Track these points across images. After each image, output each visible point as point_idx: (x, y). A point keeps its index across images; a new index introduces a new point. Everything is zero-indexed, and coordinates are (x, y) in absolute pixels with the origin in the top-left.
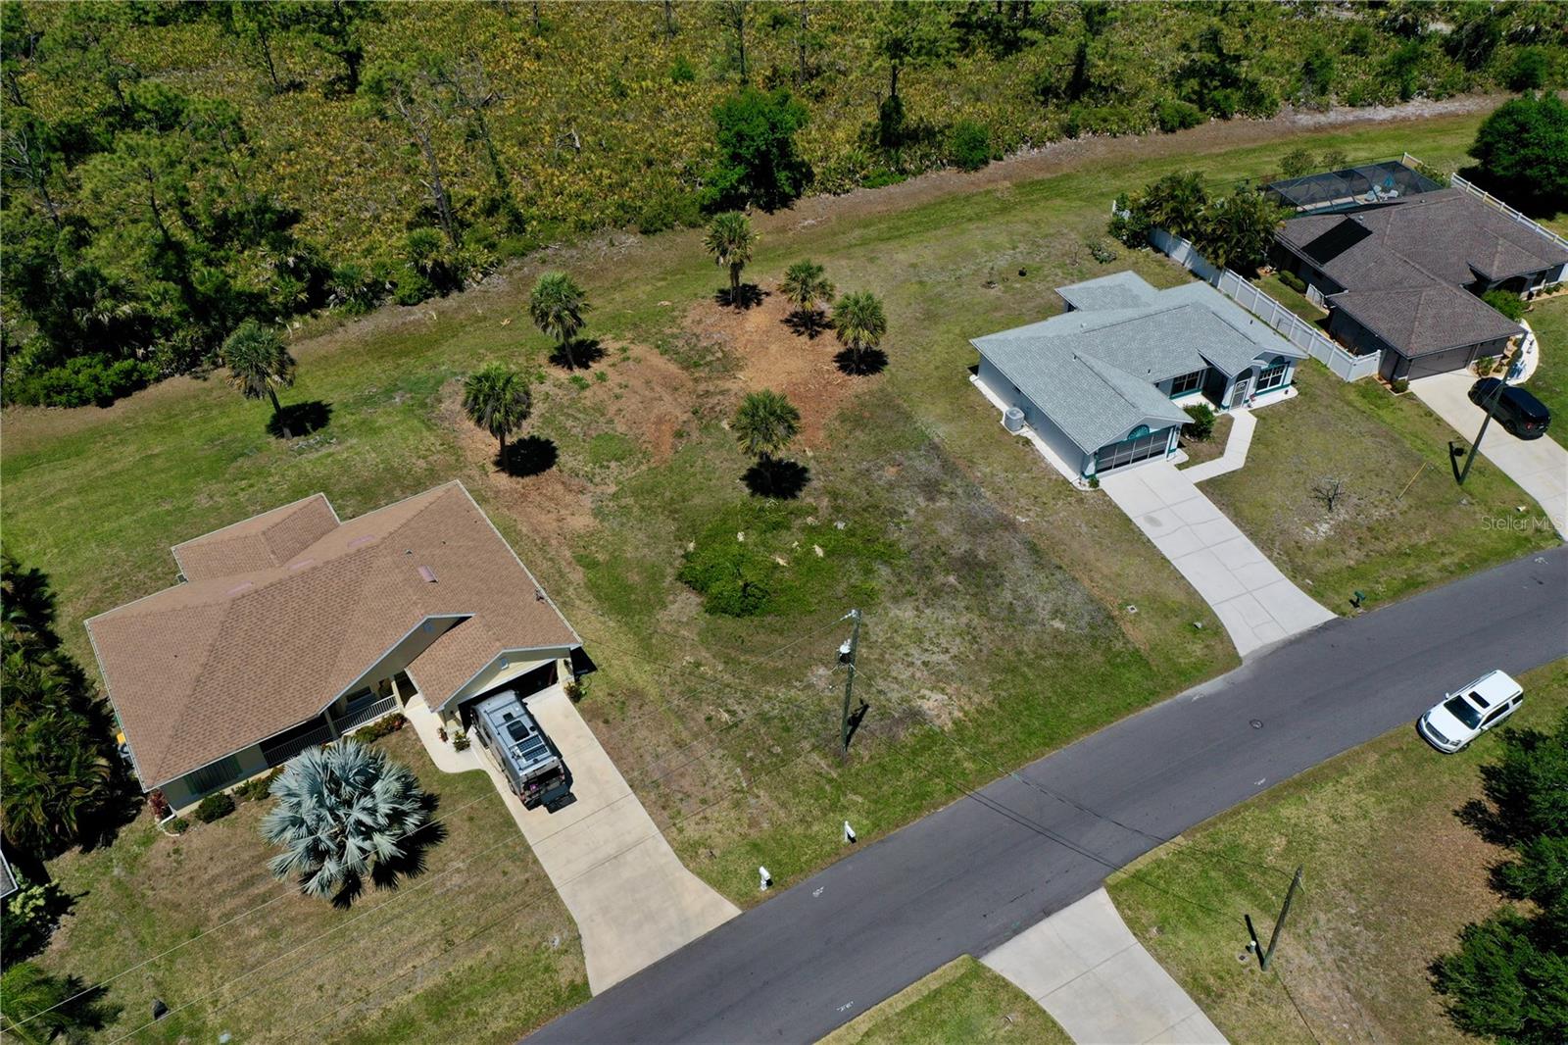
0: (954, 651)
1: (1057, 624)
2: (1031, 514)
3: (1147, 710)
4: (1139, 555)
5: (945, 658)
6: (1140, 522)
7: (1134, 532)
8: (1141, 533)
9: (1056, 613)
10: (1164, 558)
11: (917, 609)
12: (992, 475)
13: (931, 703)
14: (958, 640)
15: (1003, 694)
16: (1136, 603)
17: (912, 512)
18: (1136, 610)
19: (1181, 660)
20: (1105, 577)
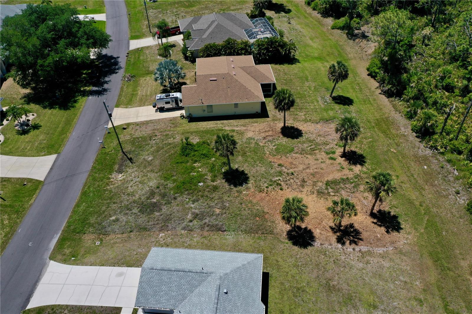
0: (129, 188)
1: (113, 218)
2: (162, 239)
3: (66, 221)
4: (112, 259)
5: (130, 186)
6: (124, 269)
7: (122, 264)
8: (119, 266)
9: (117, 220)
10: (103, 265)
11: (151, 187)
12: (191, 240)
13: (120, 177)
14: (132, 191)
15: (107, 192)
16: (99, 246)
17: (192, 206)
18: (96, 244)
19: (69, 243)
20: (116, 243)
